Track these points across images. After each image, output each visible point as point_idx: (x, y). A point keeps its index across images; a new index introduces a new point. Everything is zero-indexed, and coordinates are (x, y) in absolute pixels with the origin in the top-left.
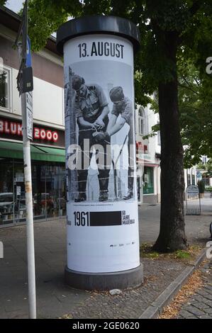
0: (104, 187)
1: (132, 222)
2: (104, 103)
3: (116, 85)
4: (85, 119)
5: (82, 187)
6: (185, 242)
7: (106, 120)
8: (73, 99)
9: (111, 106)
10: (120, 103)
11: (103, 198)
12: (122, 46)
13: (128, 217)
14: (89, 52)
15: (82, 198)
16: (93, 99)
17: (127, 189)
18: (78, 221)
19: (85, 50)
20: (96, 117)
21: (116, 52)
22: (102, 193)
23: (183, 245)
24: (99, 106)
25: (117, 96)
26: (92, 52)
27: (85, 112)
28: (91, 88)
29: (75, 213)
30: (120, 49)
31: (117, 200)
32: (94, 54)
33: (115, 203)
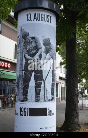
0: (38, 93)
1: (53, 114)
2: (39, 47)
3: (47, 37)
4: (29, 55)
5: (25, 93)
6: (79, 125)
7: (40, 56)
8: (22, 44)
9: (43, 48)
10: (48, 47)
11: (37, 100)
12: (51, 17)
13: (51, 111)
15: (25, 99)
16: (34, 44)
17: (51, 95)
18: (22, 113)
19: (30, 17)
20: (35, 54)
21: (47, 20)
22: (36, 97)
23: (78, 127)
24: (37, 48)
25: (47, 43)
26: (34, 19)
27: (29, 51)
28: (33, 38)
29: (20, 108)
30: (49, 18)
31: (45, 101)
32: (35, 20)
33: (44, 103)
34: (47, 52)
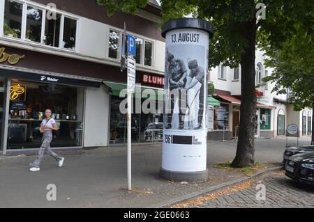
1: (200, 143)
2: (185, 70)
3: (193, 59)
4: (173, 80)
5: (170, 120)
6: (252, 162)
7: (185, 80)
9: (189, 71)
10: (195, 70)
11: (181, 128)
12: (198, 35)
13: (196, 140)
14: (177, 40)
15: (169, 127)
16: (178, 68)
18: (167, 140)
19: (175, 38)
21: (194, 39)
23: (250, 164)
24: (182, 72)
25: (193, 66)
27: (173, 75)
28: (177, 61)
29: (166, 135)
30: (196, 37)
31: (189, 129)
32: (180, 41)
33: (188, 131)
34: (193, 75)
